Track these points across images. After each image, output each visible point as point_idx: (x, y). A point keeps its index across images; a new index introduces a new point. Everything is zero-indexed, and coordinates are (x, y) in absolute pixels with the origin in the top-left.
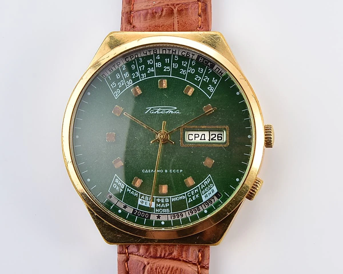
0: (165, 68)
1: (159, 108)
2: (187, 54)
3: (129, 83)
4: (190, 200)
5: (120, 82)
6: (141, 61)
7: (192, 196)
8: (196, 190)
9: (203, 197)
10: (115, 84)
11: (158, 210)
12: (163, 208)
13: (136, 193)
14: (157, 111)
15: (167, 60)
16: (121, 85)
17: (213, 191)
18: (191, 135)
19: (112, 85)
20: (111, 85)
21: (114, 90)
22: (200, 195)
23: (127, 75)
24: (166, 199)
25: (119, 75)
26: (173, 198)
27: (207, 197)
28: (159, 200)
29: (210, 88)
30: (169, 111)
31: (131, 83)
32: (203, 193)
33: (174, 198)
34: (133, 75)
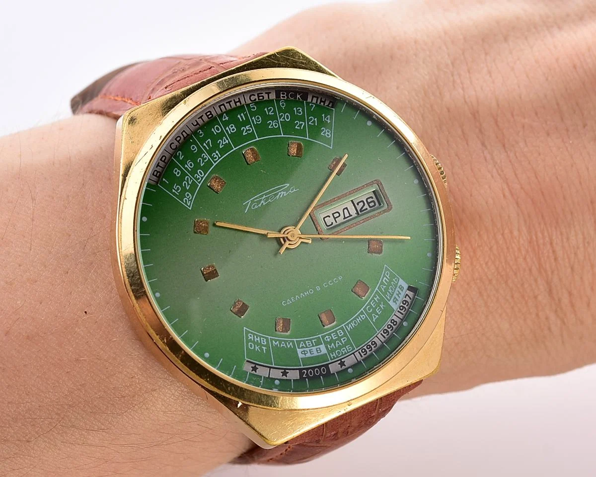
0: (244, 129)
1: (262, 196)
2: (259, 97)
3: (199, 175)
4: (375, 317)
5: (185, 181)
6: (201, 134)
7: (374, 309)
8: (376, 297)
9: (391, 303)
10: (177, 186)
11: (334, 355)
12: (340, 347)
13: (289, 344)
14: (262, 202)
15: (241, 117)
16: (188, 184)
17: (401, 288)
18: (328, 218)
19: (174, 189)
20: (174, 191)
21: (182, 196)
22: (386, 303)
23: (191, 165)
24: (338, 332)
25: (178, 171)
26: (348, 324)
27: (397, 302)
28: (329, 338)
29: (325, 133)
30: (280, 193)
31: (202, 175)
32: (388, 298)
33: (350, 325)
34: (200, 160)
